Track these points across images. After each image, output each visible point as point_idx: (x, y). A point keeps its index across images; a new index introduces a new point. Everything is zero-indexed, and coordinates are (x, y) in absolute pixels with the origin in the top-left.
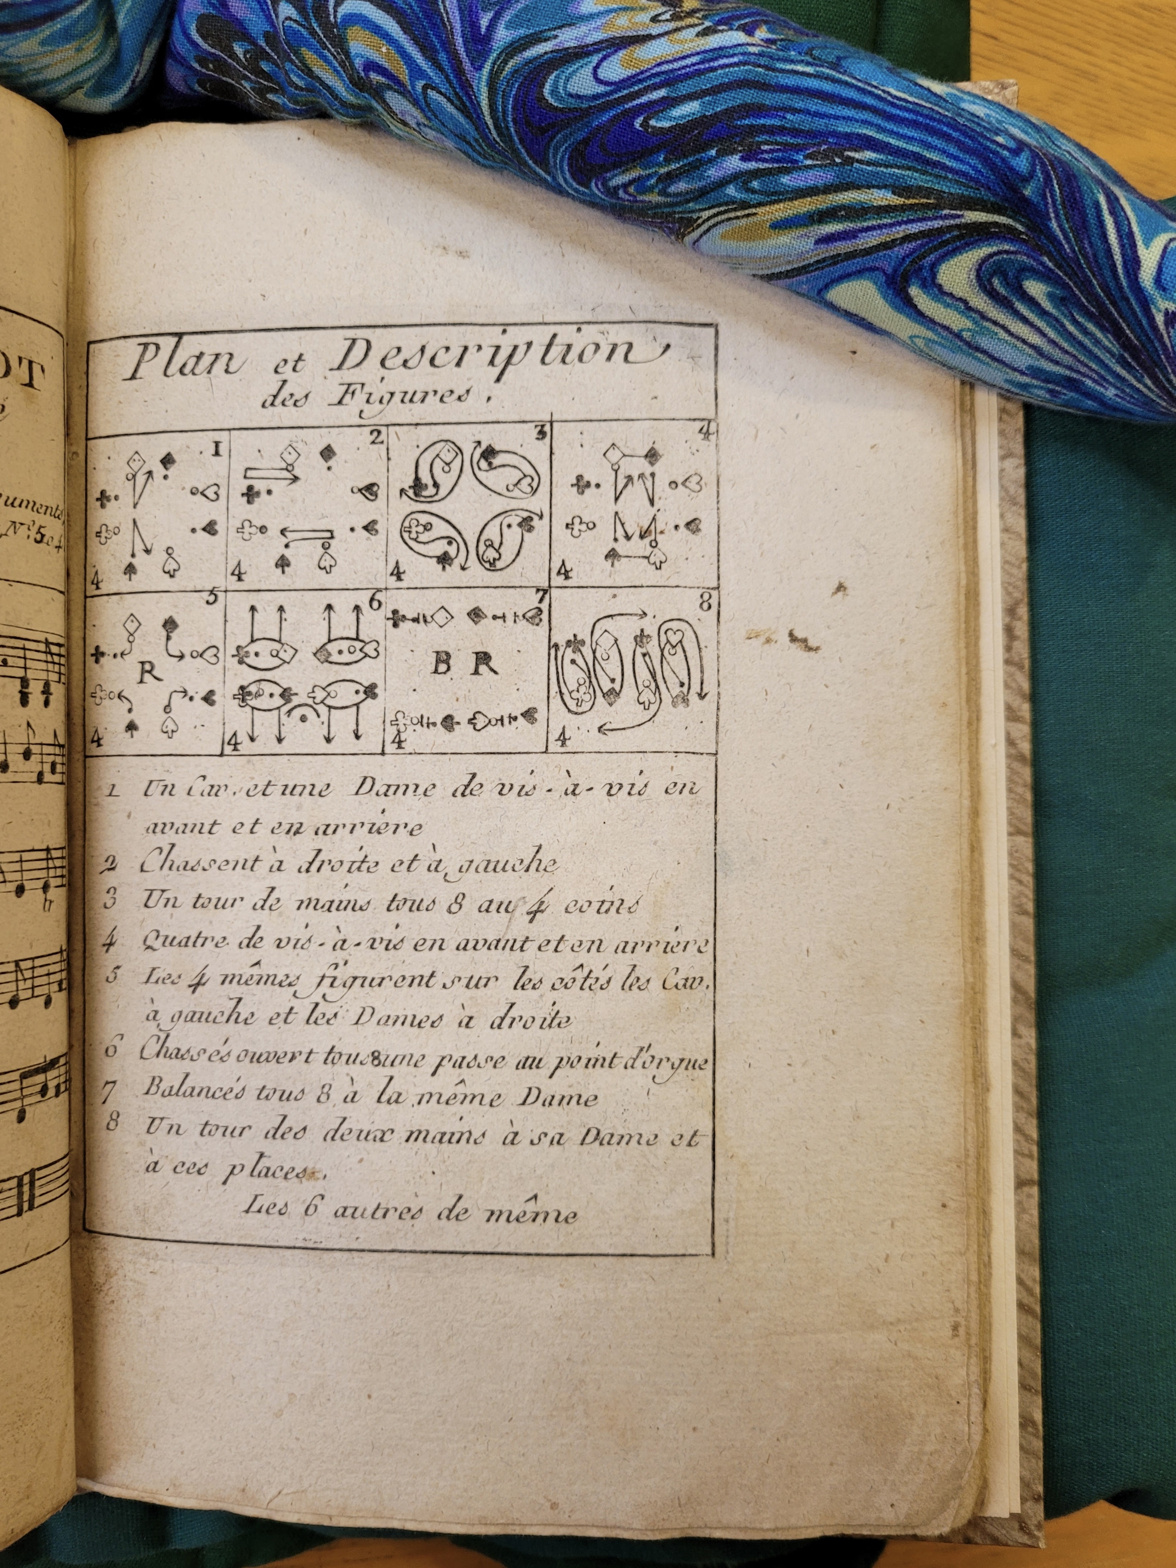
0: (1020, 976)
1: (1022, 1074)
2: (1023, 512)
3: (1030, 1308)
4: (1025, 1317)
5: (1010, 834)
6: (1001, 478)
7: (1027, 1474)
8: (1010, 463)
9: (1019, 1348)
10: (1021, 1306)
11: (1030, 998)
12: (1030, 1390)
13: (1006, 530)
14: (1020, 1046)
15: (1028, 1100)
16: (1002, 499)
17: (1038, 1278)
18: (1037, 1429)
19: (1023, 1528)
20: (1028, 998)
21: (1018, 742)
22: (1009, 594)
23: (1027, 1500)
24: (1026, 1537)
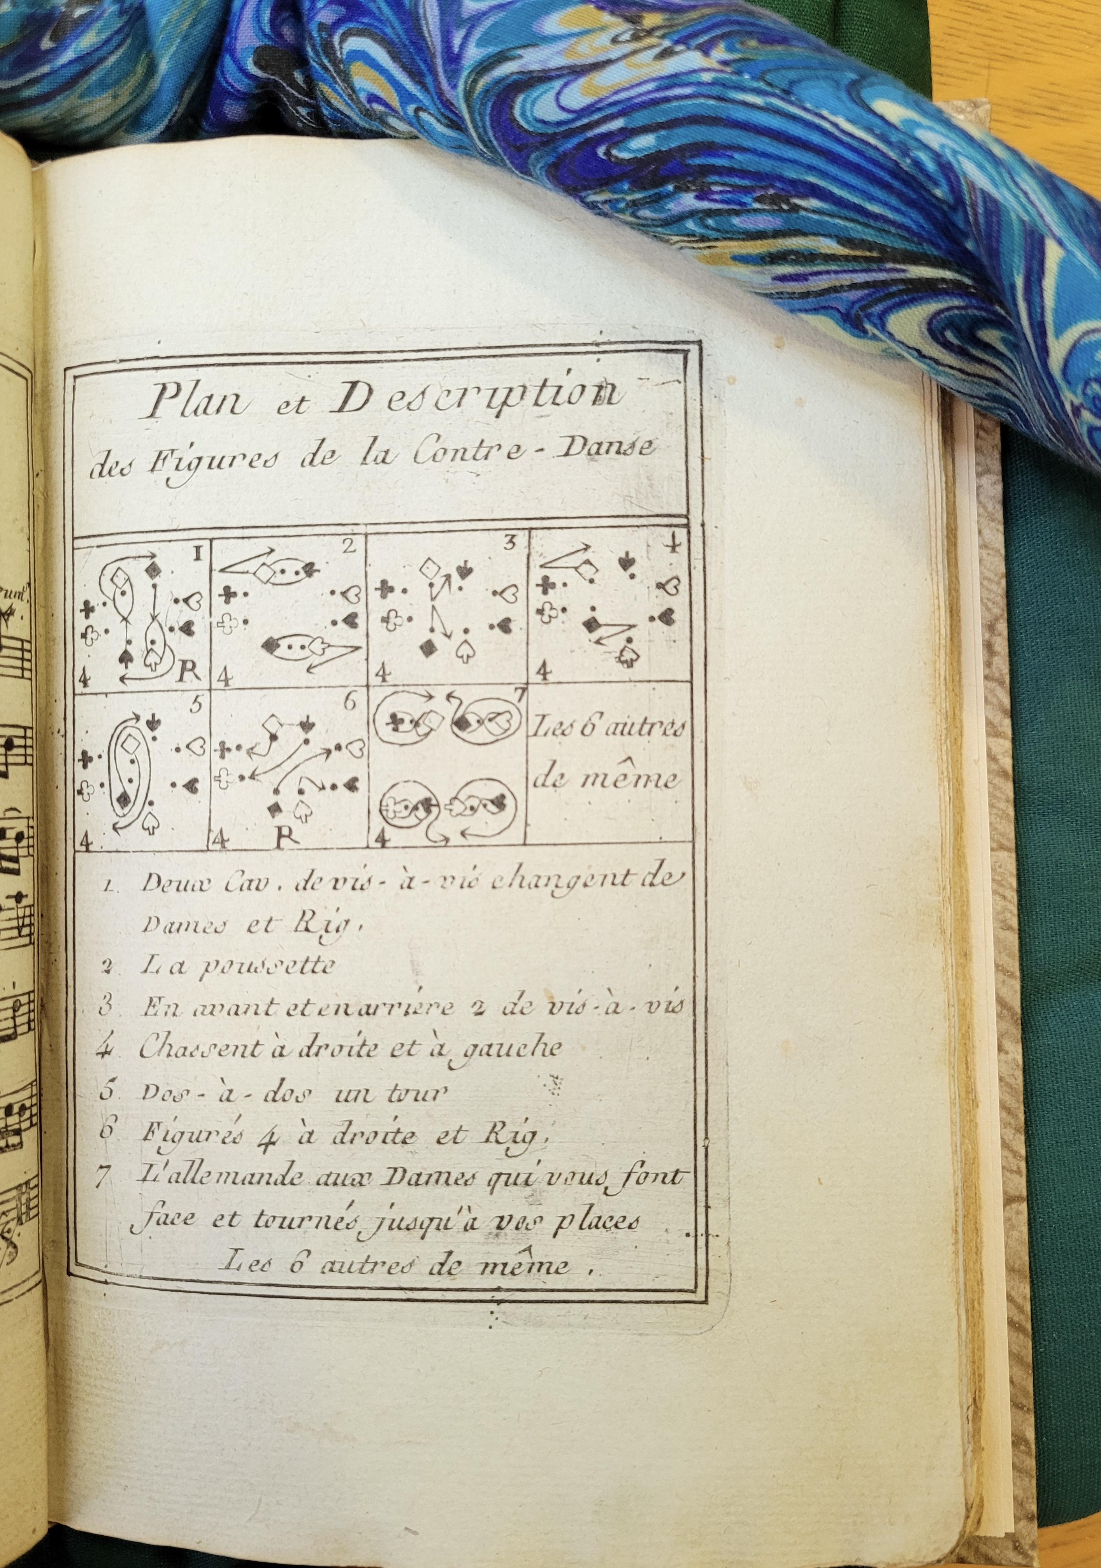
0: (1004, 992)
1: (1009, 1090)
2: (1001, 528)
3: (1020, 1325)
4: (1016, 1334)
5: (992, 850)
6: (978, 495)
7: (1020, 1493)
8: (986, 480)
9: (1011, 1366)
10: (1011, 1323)
11: (1017, 1013)
12: (1022, 1408)
13: (984, 546)
14: (1006, 1062)
15: (1016, 1116)
16: (979, 515)
17: (1028, 1296)
18: (1029, 1448)
19: (1017, 1548)
20: (1013, 1015)
21: (999, 757)
22: (988, 609)
23: (1020, 1520)
24: (1021, 1557)
